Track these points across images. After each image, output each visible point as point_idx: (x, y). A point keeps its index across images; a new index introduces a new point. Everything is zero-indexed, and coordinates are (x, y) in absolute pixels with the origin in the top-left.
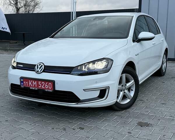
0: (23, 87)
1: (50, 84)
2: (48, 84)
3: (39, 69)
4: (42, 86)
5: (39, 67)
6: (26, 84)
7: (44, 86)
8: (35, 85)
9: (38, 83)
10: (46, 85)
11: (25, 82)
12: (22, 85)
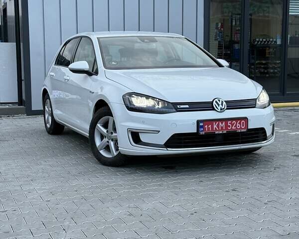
0: (204, 134)
1: (243, 122)
2: (240, 123)
3: (221, 106)
4: (232, 127)
5: (220, 103)
6: (209, 128)
7: (236, 126)
8: (222, 128)
9: (226, 124)
10: (238, 125)
11: (206, 126)
12: (202, 131)
